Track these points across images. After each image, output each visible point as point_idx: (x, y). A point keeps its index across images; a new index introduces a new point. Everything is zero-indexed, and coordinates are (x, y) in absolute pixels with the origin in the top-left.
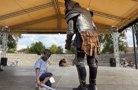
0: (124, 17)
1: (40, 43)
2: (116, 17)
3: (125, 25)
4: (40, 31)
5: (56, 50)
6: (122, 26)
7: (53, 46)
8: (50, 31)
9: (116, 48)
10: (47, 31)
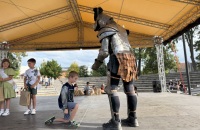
1: (54, 62)
2: (160, 24)
3: (172, 34)
4: (54, 46)
8: (68, 46)
9: (161, 66)
10: (63, 46)
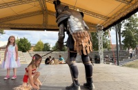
0: (109, 16)
1: (25, 39)
2: (101, 16)
3: (109, 24)
4: (24, 27)
5: (42, 48)
6: (107, 25)
7: (39, 43)
8: (35, 27)
10: (32, 27)
